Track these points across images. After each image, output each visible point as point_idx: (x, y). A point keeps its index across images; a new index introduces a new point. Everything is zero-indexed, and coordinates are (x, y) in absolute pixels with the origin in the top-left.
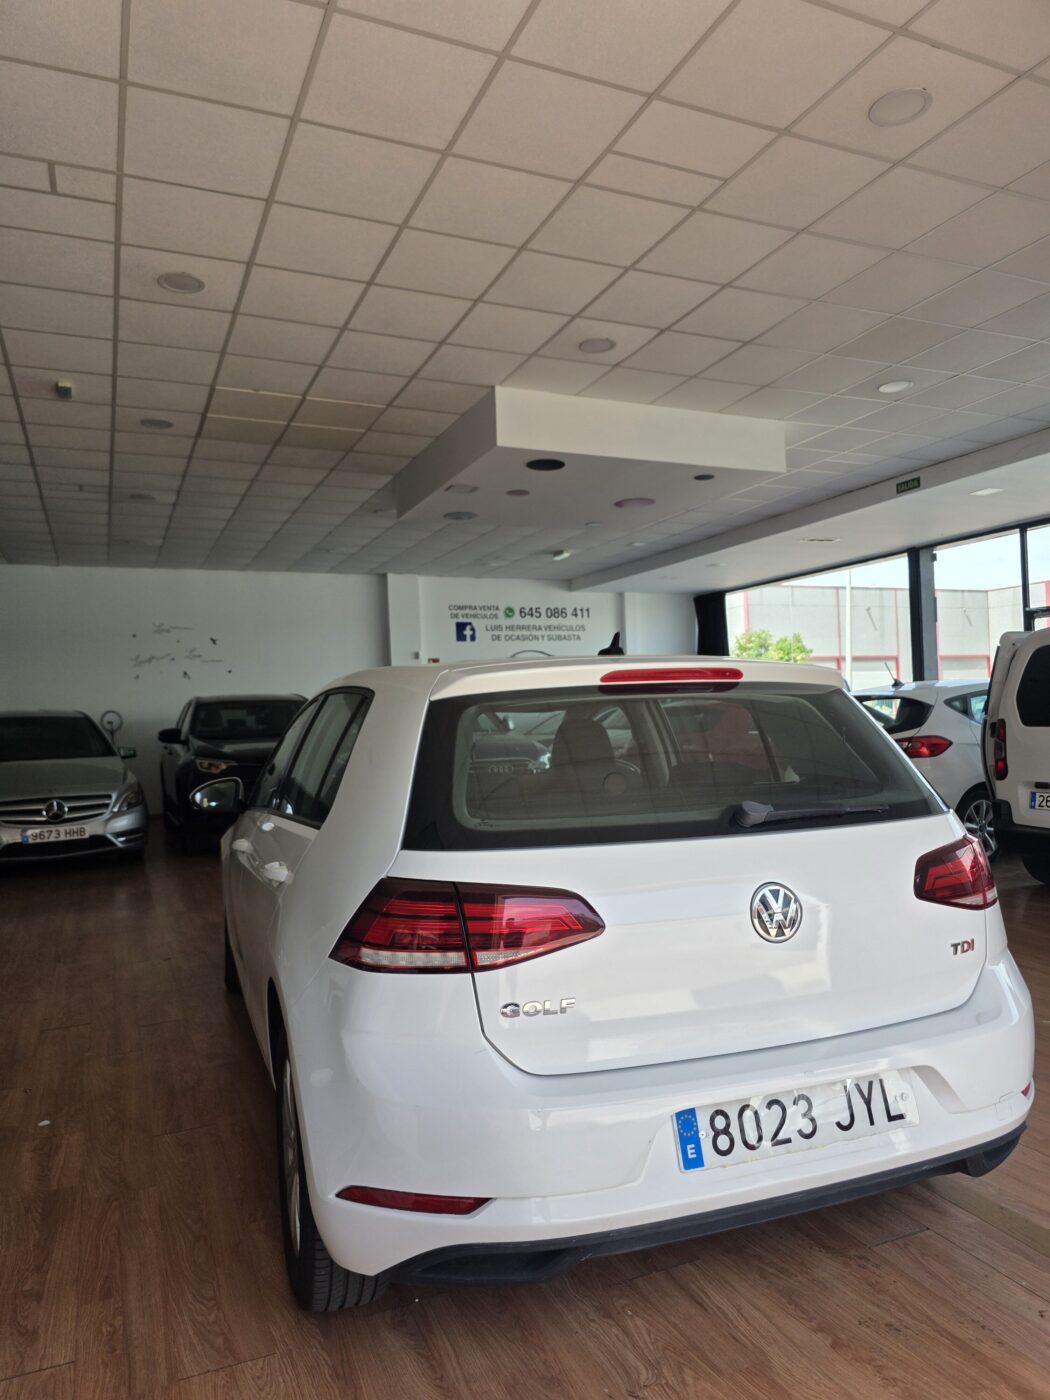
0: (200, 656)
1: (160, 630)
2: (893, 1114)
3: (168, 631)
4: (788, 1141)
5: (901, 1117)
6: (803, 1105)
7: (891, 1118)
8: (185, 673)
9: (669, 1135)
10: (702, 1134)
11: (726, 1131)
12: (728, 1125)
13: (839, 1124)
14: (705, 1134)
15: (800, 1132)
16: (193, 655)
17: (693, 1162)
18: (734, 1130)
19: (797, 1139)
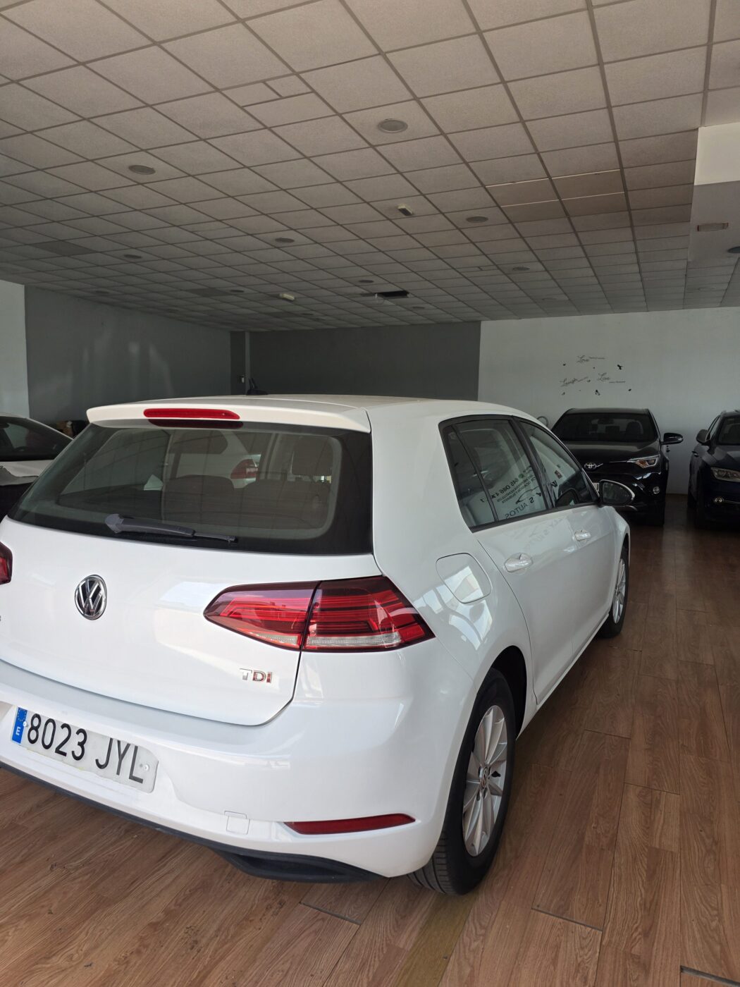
0: (608, 379)
1: (582, 360)
2: (134, 775)
3: (587, 360)
4: (64, 754)
5: (140, 781)
6: (81, 738)
7: (132, 777)
8: (597, 391)
9: (12, 716)
10: (25, 724)
11: (36, 729)
12: (39, 726)
13: (97, 761)
14: (27, 724)
15: (73, 752)
16: (604, 377)
17: (17, 738)
18: (41, 730)
19: (70, 755)
